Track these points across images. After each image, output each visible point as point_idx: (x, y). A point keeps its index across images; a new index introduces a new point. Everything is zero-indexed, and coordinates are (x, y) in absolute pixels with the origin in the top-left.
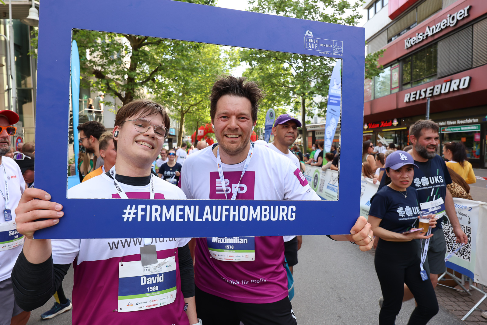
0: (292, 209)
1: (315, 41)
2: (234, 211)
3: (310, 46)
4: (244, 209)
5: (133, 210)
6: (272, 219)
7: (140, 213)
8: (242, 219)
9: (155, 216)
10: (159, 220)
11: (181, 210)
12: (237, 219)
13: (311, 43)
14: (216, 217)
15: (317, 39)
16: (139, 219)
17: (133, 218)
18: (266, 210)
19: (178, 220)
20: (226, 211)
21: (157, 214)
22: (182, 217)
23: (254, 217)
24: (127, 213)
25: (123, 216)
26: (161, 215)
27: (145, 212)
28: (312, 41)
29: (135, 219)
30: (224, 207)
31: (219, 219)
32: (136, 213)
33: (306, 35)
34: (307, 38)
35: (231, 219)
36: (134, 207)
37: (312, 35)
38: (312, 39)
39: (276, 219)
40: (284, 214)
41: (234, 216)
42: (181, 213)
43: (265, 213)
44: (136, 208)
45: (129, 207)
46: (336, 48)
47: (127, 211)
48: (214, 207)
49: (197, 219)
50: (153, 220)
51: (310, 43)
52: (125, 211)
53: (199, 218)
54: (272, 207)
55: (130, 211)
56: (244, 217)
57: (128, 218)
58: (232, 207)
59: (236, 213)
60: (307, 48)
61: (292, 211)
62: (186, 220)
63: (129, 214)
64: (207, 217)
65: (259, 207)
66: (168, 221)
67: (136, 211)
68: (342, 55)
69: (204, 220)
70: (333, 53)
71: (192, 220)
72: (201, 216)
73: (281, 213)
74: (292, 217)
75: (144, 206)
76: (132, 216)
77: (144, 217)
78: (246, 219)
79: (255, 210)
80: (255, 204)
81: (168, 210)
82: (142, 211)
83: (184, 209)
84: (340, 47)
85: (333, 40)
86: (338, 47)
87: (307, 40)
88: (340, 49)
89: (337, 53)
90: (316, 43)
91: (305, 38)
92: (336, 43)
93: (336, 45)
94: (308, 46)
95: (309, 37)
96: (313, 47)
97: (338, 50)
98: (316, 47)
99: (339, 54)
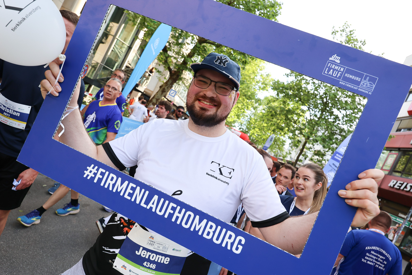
0: (240, 241)
2: (180, 212)
4: (190, 216)
5: (94, 171)
6: (215, 240)
7: (99, 176)
8: (183, 224)
9: (109, 184)
10: (111, 189)
11: (133, 189)
12: (178, 222)
14: (160, 211)
16: (95, 181)
17: (92, 177)
18: (211, 227)
19: (126, 196)
20: (171, 209)
21: (112, 183)
22: (131, 195)
23: (197, 229)
24: (89, 171)
25: (85, 172)
26: (114, 185)
27: (103, 176)
30: (172, 204)
31: (161, 214)
32: (95, 174)
35: (173, 220)
36: (96, 167)
39: (218, 242)
40: (230, 241)
41: (177, 217)
42: (131, 192)
43: (210, 230)
44: (98, 170)
45: (93, 166)
47: (90, 169)
48: (162, 200)
49: (142, 204)
50: (106, 186)
52: (88, 168)
53: (145, 203)
54: (219, 228)
55: (92, 170)
56: (186, 224)
57: (88, 175)
58: (179, 208)
59: (181, 216)
61: (240, 243)
62: (133, 200)
64: (152, 206)
65: (205, 221)
66: (118, 193)
67: (96, 172)
69: (148, 208)
71: (138, 202)
72: (147, 203)
73: (226, 239)
74: (237, 249)
75: (104, 171)
76: (91, 175)
77: (100, 180)
78: (187, 227)
79: (200, 222)
80: (203, 216)
81: (122, 184)
82: (101, 174)
83: (135, 189)
84: (372, 83)
85: (365, 74)
86: (369, 83)
87: (330, 65)
88: (370, 86)
89: (365, 90)
90: (341, 71)
91: (329, 63)
92: (368, 77)
93: (367, 80)
94: (328, 71)
95: (333, 62)
96: (335, 75)
97: (368, 86)
98: (339, 76)
99: (368, 91)
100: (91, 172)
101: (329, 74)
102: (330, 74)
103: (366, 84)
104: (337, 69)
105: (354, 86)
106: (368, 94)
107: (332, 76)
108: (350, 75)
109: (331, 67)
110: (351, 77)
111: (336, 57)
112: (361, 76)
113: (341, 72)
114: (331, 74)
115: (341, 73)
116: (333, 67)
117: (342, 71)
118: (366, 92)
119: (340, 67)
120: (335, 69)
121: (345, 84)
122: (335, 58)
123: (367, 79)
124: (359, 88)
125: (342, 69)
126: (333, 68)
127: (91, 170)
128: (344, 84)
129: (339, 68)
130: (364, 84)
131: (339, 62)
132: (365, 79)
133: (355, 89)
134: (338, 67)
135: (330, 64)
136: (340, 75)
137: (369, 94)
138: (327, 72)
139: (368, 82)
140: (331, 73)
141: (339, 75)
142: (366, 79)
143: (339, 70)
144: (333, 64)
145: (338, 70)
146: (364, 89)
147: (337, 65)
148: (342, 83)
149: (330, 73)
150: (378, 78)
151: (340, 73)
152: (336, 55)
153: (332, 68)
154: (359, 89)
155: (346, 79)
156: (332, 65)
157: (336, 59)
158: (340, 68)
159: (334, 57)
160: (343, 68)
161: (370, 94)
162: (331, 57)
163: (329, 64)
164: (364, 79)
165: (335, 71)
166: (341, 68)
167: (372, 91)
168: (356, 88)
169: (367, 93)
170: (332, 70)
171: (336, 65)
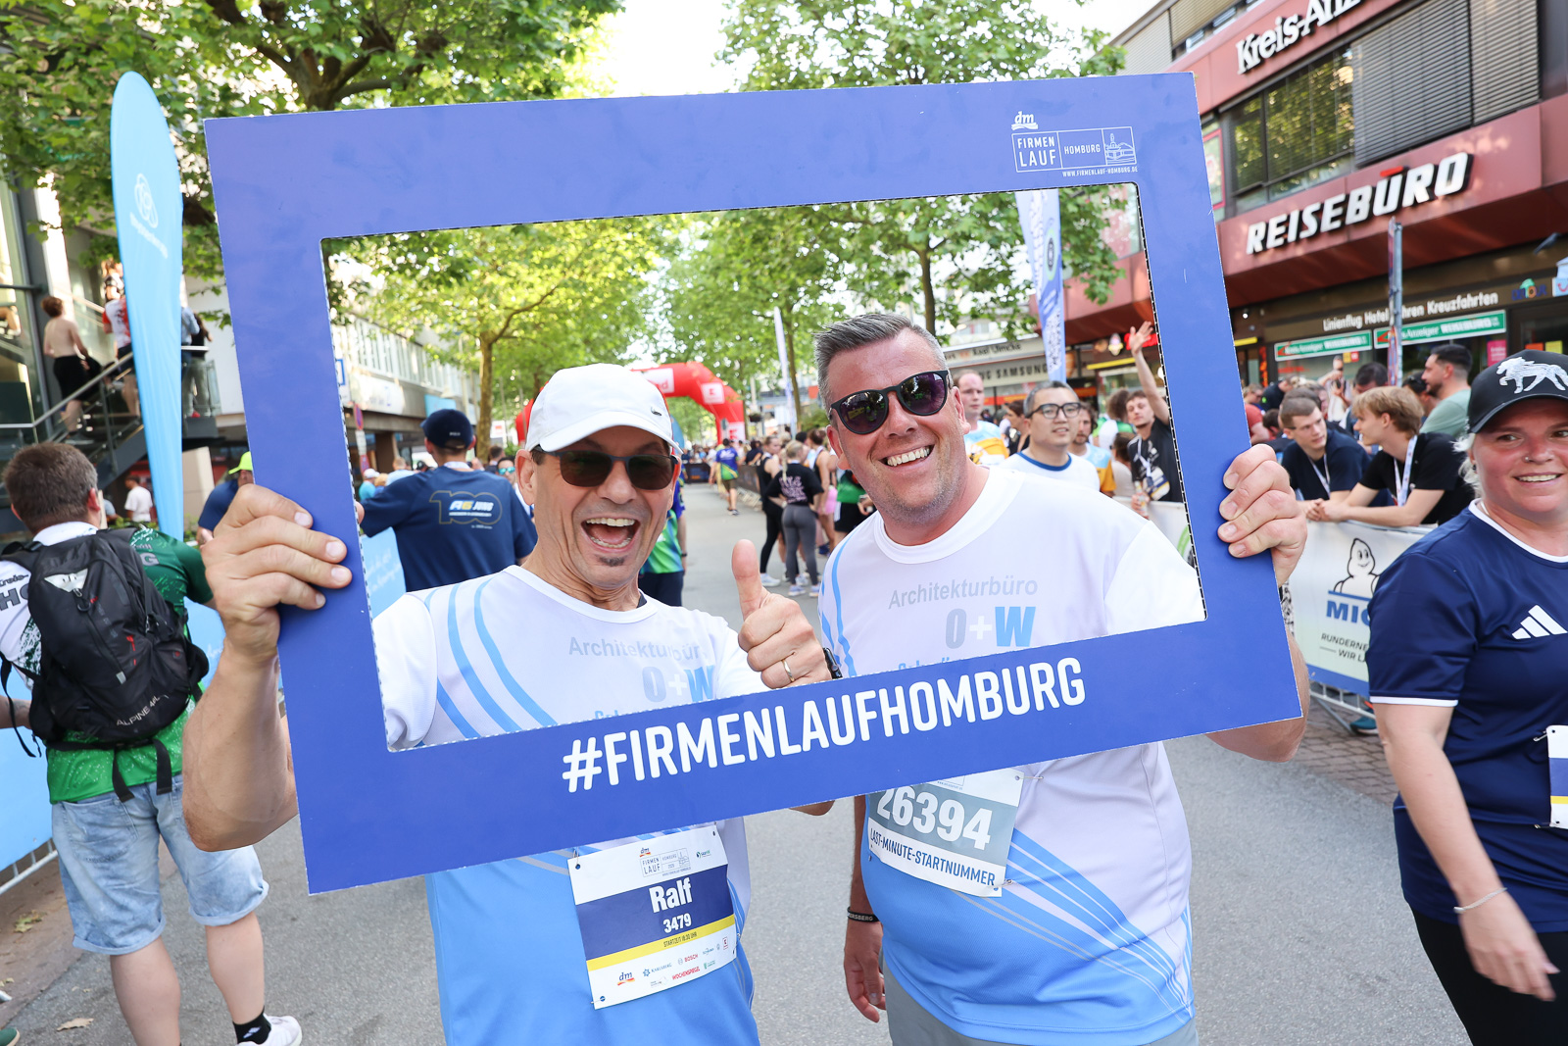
0: (1069, 669)
1: (1047, 140)
2: (893, 703)
3: (1033, 161)
4: (921, 694)
5: (592, 754)
6: (1014, 710)
7: (614, 760)
8: (920, 726)
9: (660, 760)
10: (672, 771)
11: (733, 728)
12: (905, 729)
13: (1036, 150)
14: (843, 733)
15: (1051, 135)
16: (614, 780)
17: (595, 776)
18: (987, 685)
19: (730, 759)
20: (868, 710)
21: (665, 753)
22: (739, 748)
23: (958, 714)
24: (575, 766)
25: (565, 776)
26: (675, 755)
27: (629, 751)
28: (1038, 143)
29: (601, 779)
30: (861, 698)
31: (850, 738)
32: (601, 762)
33: (1015, 127)
34: (1022, 137)
35: (889, 732)
36: (592, 742)
37: (1034, 126)
38: (1037, 136)
39: (1025, 708)
40: (1048, 687)
41: (895, 719)
42: (736, 738)
43: (989, 694)
44: (600, 746)
45: (577, 744)
46: (1114, 152)
47: (573, 759)
48: (830, 702)
49: (787, 749)
50: (655, 773)
51: (1031, 149)
52: (566, 759)
53: (791, 743)
54: (1006, 673)
55: (583, 757)
56: (925, 719)
57: (581, 780)
58: (883, 693)
59: (900, 710)
60: (1024, 168)
61: (1071, 675)
62: (753, 756)
63: (580, 768)
64: (814, 735)
65: (965, 680)
66: (699, 768)
67: (599, 754)
68: (1135, 169)
69: (807, 747)
70: (1106, 168)
71: (770, 753)
72: (795, 737)
73: (1037, 687)
74: (1073, 693)
75: (621, 736)
76: (592, 771)
77: (626, 769)
78: (932, 724)
79: (955, 692)
80: (952, 672)
81: (695, 734)
82: (617, 752)
83: (741, 723)
84: (1127, 144)
85: (1102, 129)
87: (1022, 142)
88: (1125, 153)
89: (1121, 167)
92: (1112, 135)
93: (1114, 142)
94: (1026, 160)
95: (1025, 133)
96: (1043, 161)
97: (1122, 155)
99: (1127, 166)
100: (582, 765)
101: (1030, 165)
102: (1033, 164)
104: (1041, 146)
105: (1096, 169)
107: (1039, 166)
108: (1075, 147)
109: (1025, 147)
111: (1024, 117)
112: (1095, 139)
113: (1052, 148)
114: (1036, 164)
115: (1054, 151)
116: (1030, 144)
117: (1053, 145)
118: (1126, 170)
119: (1044, 138)
120: (1036, 146)
121: (1076, 174)
122: (1024, 121)
123: (1112, 139)
126: (1032, 147)
127: (580, 761)
129: (1045, 142)
130: (1111, 154)
132: (1108, 142)
133: (1101, 174)
134: (1040, 139)
136: (1054, 157)
138: (1024, 163)
139: (1117, 145)
142: (1111, 142)
143: (1047, 146)
144: (1026, 137)
145: (1045, 145)
148: (1069, 174)
150: (1132, 127)
151: (1051, 151)
153: (1029, 147)
154: (1109, 171)
157: (1026, 122)
160: (1053, 138)
162: (1015, 123)
163: (1019, 140)
164: (1105, 143)
167: (1135, 161)
168: (1101, 170)
169: (1129, 171)
170: (1032, 153)
171: (1033, 137)
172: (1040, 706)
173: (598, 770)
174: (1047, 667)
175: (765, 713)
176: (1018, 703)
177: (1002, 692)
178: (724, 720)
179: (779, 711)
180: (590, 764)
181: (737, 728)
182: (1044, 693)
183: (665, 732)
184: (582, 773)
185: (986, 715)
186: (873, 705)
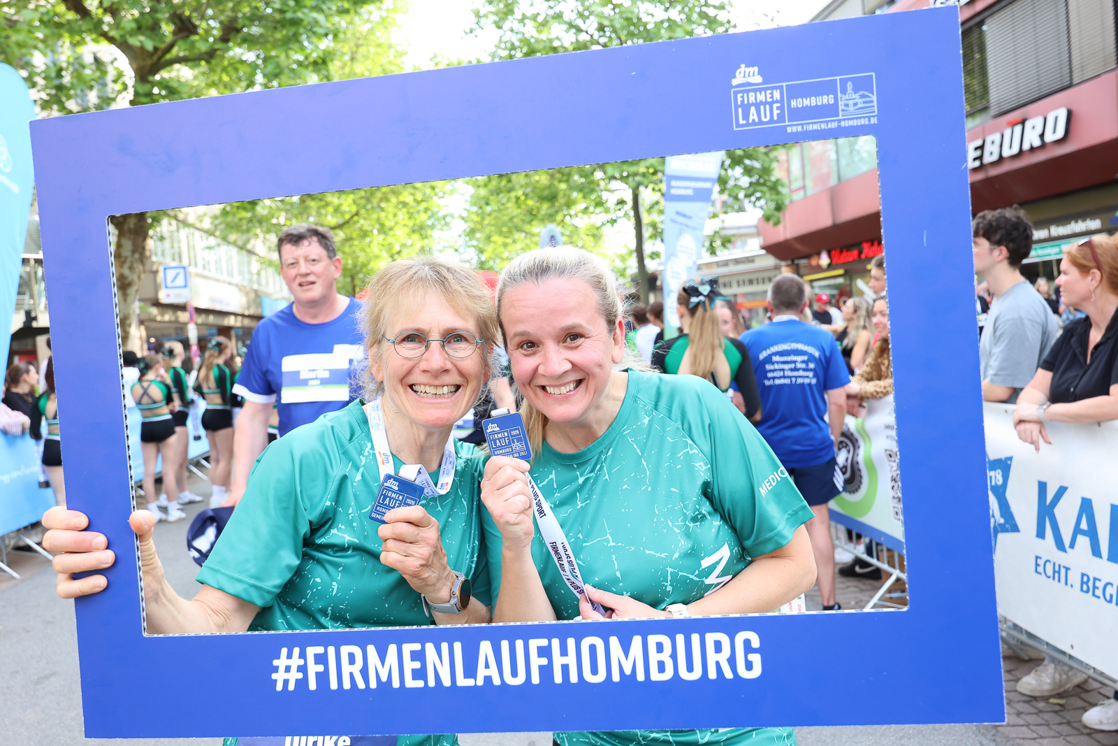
0: (747, 643)
2: (564, 652)
4: (593, 648)
5: (296, 661)
6: (685, 675)
7: (314, 669)
8: (589, 677)
9: (351, 674)
10: (361, 685)
11: (417, 656)
12: (574, 678)
13: (758, 105)
14: (514, 673)
16: (312, 685)
17: (296, 680)
18: (660, 647)
19: (410, 683)
20: (540, 655)
21: (356, 668)
22: (420, 674)
23: (628, 671)
24: (282, 669)
25: (274, 676)
26: (364, 672)
27: (325, 663)
28: (761, 97)
29: (302, 683)
30: (534, 644)
31: (520, 680)
32: (303, 669)
33: (737, 82)
35: (558, 679)
36: (296, 651)
39: (696, 674)
40: (723, 658)
41: (565, 668)
42: (417, 665)
43: (661, 657)
44: (303, 655)
45: (284, 651)
47: (281, 662)
48: (505, 645)
49: (462, 682)
50: (347, 685)
51: (752, 104)
52: (275, 663)
53: (466, 676)
54: (680, 638)
55: (289, 662)
56: (594, 671)
57: (286, 682)
58: (556, 643)
59: (571, 660)
60: (742, 126)
61: (748, 648)
62: (432, 683)
63: (286, 671)
64: (488, 672)
65: (637, 641)
66: (385, 686)
67: (301, 662)
69: (480, 682)
71: (447, 682)
72: (470, 671)
73: (712, 657)
74: (749, 666)
75: (320, 650)
76: (294, 676)
77: (323, 678)
78: (601, 677)
79: (626, 650)
81: (382, 657)
82: (316, 663)
83: (423, 652)
84: (866, 93)
85: (838, 78)
86: (856, 96)
87: (743, 97)
88: (864, 102)
89: (857, 118)
90: (775, 99)
91: (736, 93)
92: (849, 84)
93: (851, 92)
94: (746, 116)
95: (747, 87)
96: (765, 117)
97: (859, 106)
98: (778, 114)
99: (864, 117)
100: (288, 669)
101: (750, 121)
102: (754, 120)
103: (851, 102)
104: (764, 100)
105: (827, 122)
106: (870, 125)
107: (761, 122)
108: (804, 99)
109: (746, 102)
110: (807, 102)
111: (748, 70)
112: (829, 88)
113: (777, 102)
114: (757, 120)
115: (779, 105)
116: (752, 99)
117: (779, 99)
118: (863, 123)
119: (768, 92)
120: (758, 101)
121: (803, 128)
122: (747, 75)
123: (849, 88)
124: (840, 121)
125: (777, 95)
126: (754, 102)
127: (286, 666)
128: (800, 129)
129: (769, 96)
130: (847, 105)
131: (758, 79)
132: (844, 91)
133: (833, 127)
134: (763, 93)
135: (741, 95)
136: (779, 111)
137: (872, 122)
138: (743, 120)
139: (853, 95)
140: (753, 116)
141: (776, 112)
142: (847, 91)
143: (771, 100)
144: (748, 92)
145: (769, 100)
146: (853, 119)
147: (760, 90)
148: (794, 129)
149: (753, 118)
150: (873, 74)
151: (775, 106)
152: (743, 66)
153: (750, 102)
154: (843, 124)
155: (798, 114)
156: (745, 95)
157: (749, 76)
158: (770, 94)
159: (740, 73)
160: (778, 91)
161: (876, 122)
162: (735, 77)
163: (739, 95)
164: (841, 93)
165: (762, 107)
166: (772, 94)
167: (874, 112)
168: (833, 123)
169: (867, 123)
170: (753, 109)
171: (755, 91)
172: (712, 675)
173: (300, 676)
174: (724, 638)
175: (445, 646)
176: (690, 668)
177: (674, 656)
178: (408, 648)
179: (458, 646)
180: (294, 669)
181: (419, 656)
182: (718, 664)
183: (357, 650)
184: (287, 676)
185: (656, 676)
186: (545, 652)
